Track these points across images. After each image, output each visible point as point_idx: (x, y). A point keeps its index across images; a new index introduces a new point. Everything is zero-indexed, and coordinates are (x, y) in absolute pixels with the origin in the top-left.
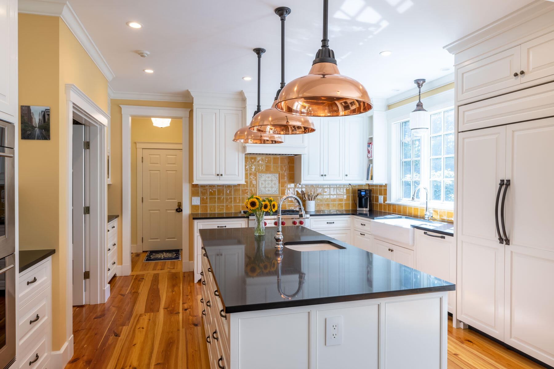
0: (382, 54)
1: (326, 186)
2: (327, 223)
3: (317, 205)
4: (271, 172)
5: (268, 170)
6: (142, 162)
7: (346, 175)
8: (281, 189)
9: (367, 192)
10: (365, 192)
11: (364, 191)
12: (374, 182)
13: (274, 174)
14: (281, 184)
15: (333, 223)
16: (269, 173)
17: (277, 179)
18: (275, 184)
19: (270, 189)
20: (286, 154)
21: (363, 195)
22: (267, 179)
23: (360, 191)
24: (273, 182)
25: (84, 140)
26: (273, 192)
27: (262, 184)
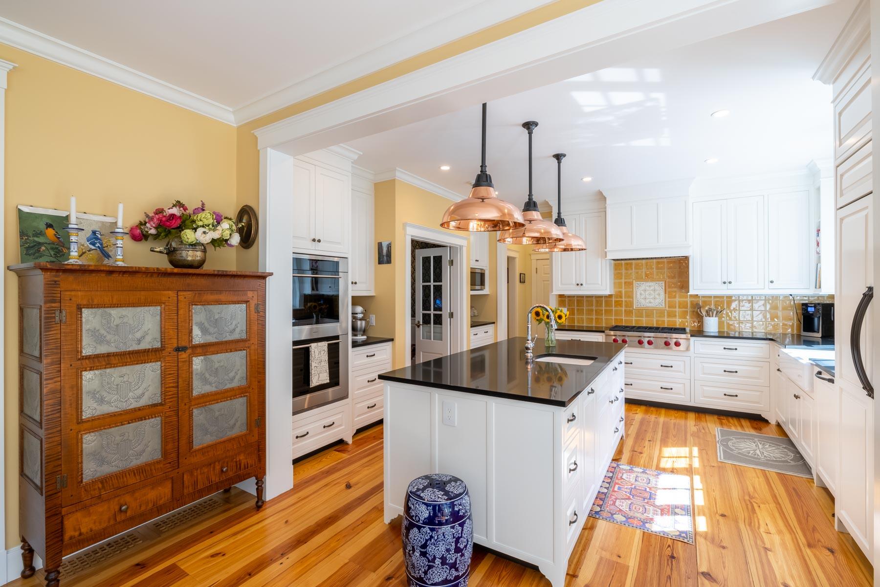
0: (716, 115)
1: (745, 298)
2: (725, 348)
3: (721, 324)
4: (653, 280)
5: (648, 277)
6: (536, 272)
7: (772, 282)
8: (669, 301)
9: (818, 307)
10: (815, 307)
11: (812, 305)
12: (822, 291)
13: (657, 282)
14: (669, 295)
15: (736, 349)
16: (651, 281)
17: (662, 288)
18: (659, 295)
19: (652, 301)
20: (675, 257)
21: (811, 313)
22: (647, 288)
23: (805, 306)
24: (657, 293)
25: (449, 259)
26: (657, 304)
27: (641, 294)
